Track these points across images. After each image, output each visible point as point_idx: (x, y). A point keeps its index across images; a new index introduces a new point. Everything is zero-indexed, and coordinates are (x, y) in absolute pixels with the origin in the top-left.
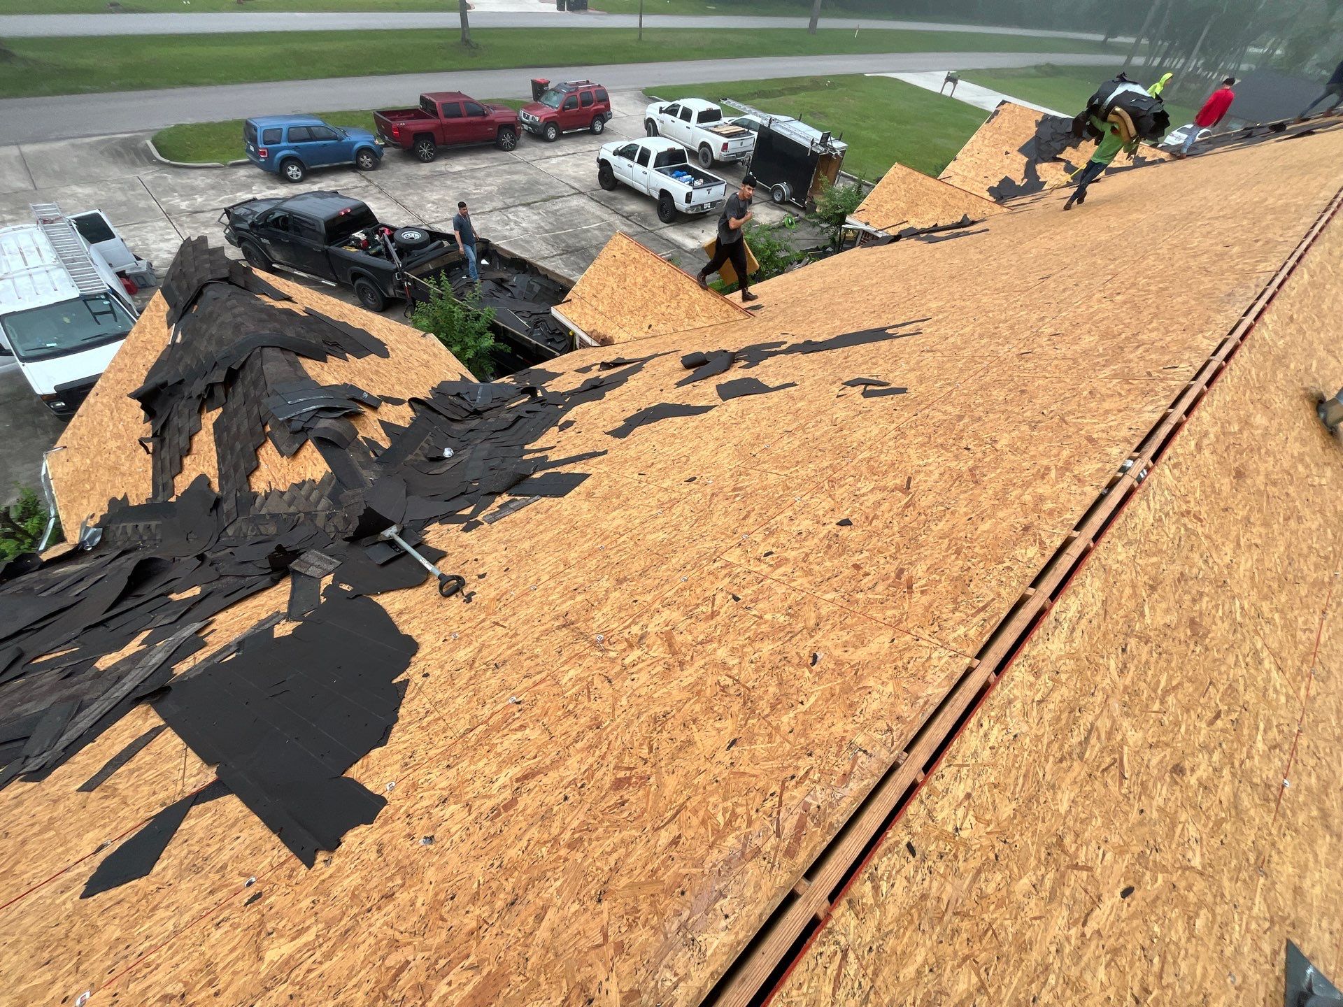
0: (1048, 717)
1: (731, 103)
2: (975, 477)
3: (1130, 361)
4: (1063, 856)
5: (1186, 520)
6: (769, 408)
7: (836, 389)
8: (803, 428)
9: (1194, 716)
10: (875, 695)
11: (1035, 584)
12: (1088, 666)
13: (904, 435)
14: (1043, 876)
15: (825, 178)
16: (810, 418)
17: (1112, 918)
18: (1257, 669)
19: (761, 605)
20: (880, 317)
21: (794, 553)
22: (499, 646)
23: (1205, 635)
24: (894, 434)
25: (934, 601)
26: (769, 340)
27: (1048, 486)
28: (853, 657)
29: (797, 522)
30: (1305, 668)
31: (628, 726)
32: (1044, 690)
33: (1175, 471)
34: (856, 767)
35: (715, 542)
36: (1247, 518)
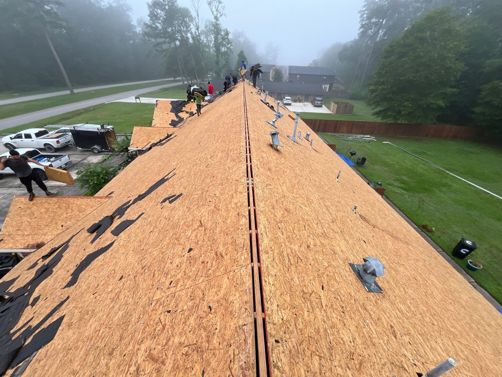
0: (278, 262)
2: (217, 208)
3: (232, 155)
4: (307, 295)
5: (268, 187)
6: (139, 228)
7: (159, 206)
8: (156, 227)
9: (302, 231)
10: (235, 302)
11: (250, 228)
12: (275, 239)
13: (190, 209)
14: (308, 306)
15: (111, 139)
16: (156, 222)
17: (325, 298)
18: (303, 210)
19: (180, 306)
20: (159, 175)
21: (180, 275)
23: (290, 210)
24: (187, 210)
25: (231, 254)
26: (124, 203)
27: (235, 199)
28: (221, 295)
29: (174, 262)
30: (309, 202)
32: (272, 255)
33: (258, 177)
34: (246, 333)
35: (147, 296)
36: (278, 178)
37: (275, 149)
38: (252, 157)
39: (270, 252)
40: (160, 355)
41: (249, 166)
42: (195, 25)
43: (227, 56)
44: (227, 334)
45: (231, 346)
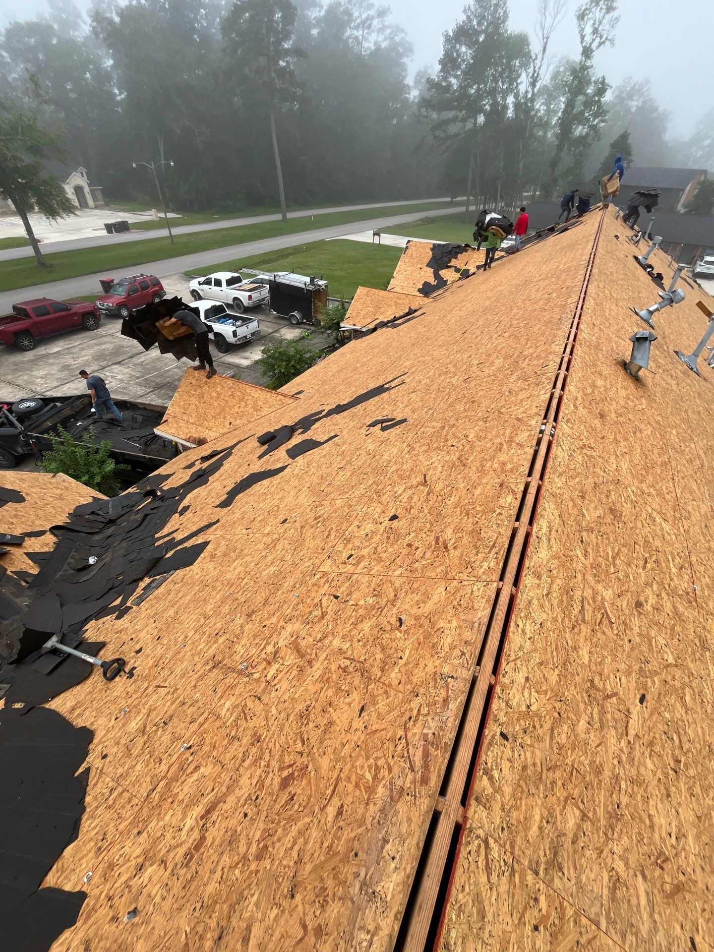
0: (555, 602)
1: (246, 271)
2: (462, 462)
3: (524, 368)
4: (598, 693)
5: (585, 451)
6: (325, 456)
7: (364, 431)
8: (349, 462)
9: (634, 568)
10: (447, 632)
11: (518, 519)
12: (565, 559)
13: (413, 449)
14: (591, 713)
15: (320, 304)
16: (352, 455)
17: (640, 722)
18: (654, 525)
19: (354, 596)
20: (378, 379)
21: (367, 550)
22: (164, 705)
23: (621, 515)
24: (407, 449)
25: (463, 551)
26: (313, 412)
27: (505, 455)
28: (425, 610)
29: (363, 528)
30: (677, 515)
31: (281, 730)
32: (546, 586)
33: (569, 424)
34: (450, 691)
35: (311, 561)
36: (615, 439)
37: (631, 374)
38: (568, 379)
39: (544, 577)
40: (309, 651)
41: (557, 395)
42: (530, 75)
43: (584, 147)
44: (417, 676)
45: (417, 695)
